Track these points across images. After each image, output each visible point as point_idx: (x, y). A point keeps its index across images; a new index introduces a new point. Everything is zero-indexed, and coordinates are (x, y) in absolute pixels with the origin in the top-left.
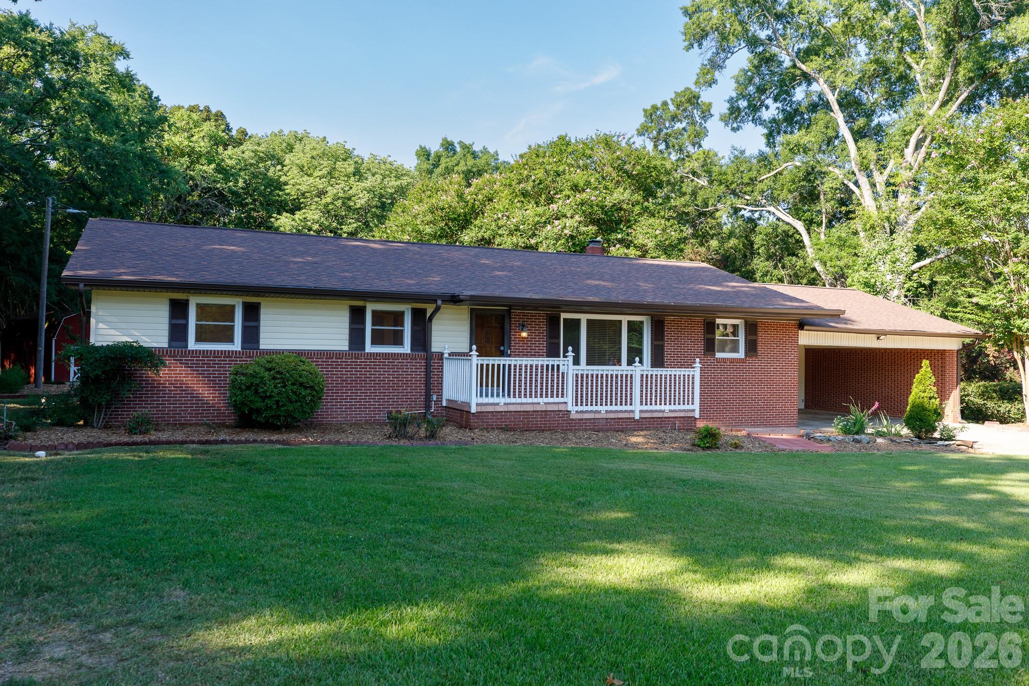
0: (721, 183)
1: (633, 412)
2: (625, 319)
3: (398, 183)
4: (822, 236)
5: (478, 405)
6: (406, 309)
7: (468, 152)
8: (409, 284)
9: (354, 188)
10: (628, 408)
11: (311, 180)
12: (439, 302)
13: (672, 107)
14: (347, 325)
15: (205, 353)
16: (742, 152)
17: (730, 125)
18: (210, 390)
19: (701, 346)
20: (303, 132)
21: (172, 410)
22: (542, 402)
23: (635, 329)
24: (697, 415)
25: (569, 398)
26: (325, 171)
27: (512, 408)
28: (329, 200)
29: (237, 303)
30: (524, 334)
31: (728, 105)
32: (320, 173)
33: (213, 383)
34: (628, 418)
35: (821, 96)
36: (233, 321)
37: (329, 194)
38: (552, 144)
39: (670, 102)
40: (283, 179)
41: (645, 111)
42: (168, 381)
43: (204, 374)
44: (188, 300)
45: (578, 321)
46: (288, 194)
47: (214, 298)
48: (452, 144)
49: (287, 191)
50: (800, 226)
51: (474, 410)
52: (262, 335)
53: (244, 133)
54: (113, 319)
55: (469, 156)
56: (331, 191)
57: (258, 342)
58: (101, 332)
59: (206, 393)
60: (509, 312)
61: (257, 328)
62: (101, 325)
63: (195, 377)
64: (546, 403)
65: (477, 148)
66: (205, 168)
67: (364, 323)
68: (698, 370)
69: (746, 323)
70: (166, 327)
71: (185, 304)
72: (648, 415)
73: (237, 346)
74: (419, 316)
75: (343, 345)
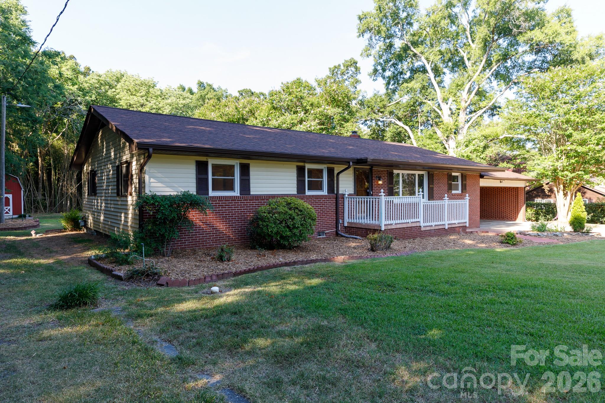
0: (369, 107)
1: (444, 225)
2: (417, 173)
3: (184, 102)
5: (385, 225)
6: (323, 167)
7: (211, 88)
9: (161, 103)
10: (443, 223)
11: (135, 98)
12: (351, 163)
13: (342, 67)
14: (295, 178)
15: (219, 198)
17: (372, 78)
18: (223, 224)
19: (446, 187)
20: (124, 71)
21: (202, 239)
22: (408, 222)
23: (421, 177)
25: (421, 219)
26: (144, 93)
27: (399, 226)
29: (236, 163)
30: (380, 182)
31: (373, 68)
32: (141, 94)
33: (224, 218)
34: (442, 229)
36: (234, 176)
37: (148, 106)
38: (294, 82)
39: (342, 65)
40: (117, 97)
41: (330, 69)
42: (198, 218)
43: (220, 213)
44: (207, 162)
46: (121, 105)
47: (223, 160)
48: (203, 84)
49: (120, 104)
50: (408, 128)
52: (251, 185)
53: (89, 69)
54: (159, 175)
55: (212, 91)
56: (149, 105)
57: (249, 190)
58: (152, 185)
59: (221, 226)
60: (371, 169)
61: (249, 180)
62: (152, 180)
63: (215, 215)
64: (412, 222)
65: (215, 86)
66: (71, 87)
67: (304, 177)
68: (468, 200)
69: (462, 175)
70: (194, 181)
71: (206, 164)
72: (450, 226)
73: (236, 193)
74: (331, 172)
75: (294, 191)
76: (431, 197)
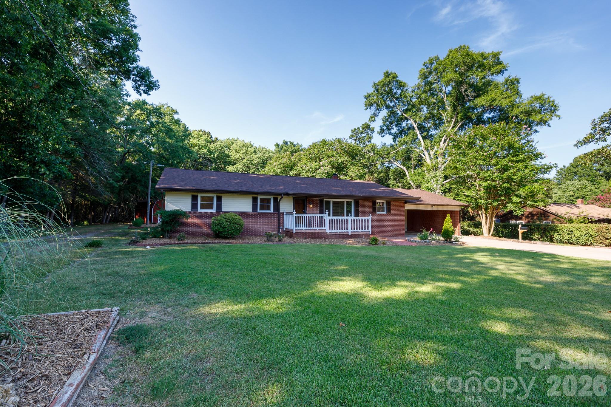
0: (378, 155)
2: (345, 201)
4: (413, 172)
5: (296, 230)
6: (271, 198)
7: (292, 144)
8: (272, 189)
9: (254, 157)
10: (347, 231)
11: (239, 154)
12: (283, 195)
13: (361, 129)
14: (251, 203)
15: (203, 213)
16: (385, 144)
17: (381, 135)
18: (205, 225)
19: (371, 210)
20: (237, 138)
22: (317, 229)
23: (349, 204)
24: (370, 233)
25: (327, 228)
26: (244, 151)
27: (307, 231)
28: (245, 161)
29: (214, 196)
30: (311, 206)
31: (380, 128)
32: (242, 152)
33: (206, 223)
34: (347, 234)
35: (411, 125)
36: (213, 202)
38: (321, 142)
39: (360, 127)
40: (230, 154)
41: (352, 130)
42: (191, 222)
43: (203, 220)
45: (329, 202)
47: (206, 194)
48: (287, 142)
49: (231, 158)
50: (405, 168)
51: (294, 232)
52: (223, 207)
53: (217, 139)
54: (173, 201)
55: (293, 146)
56: (246, 158)
57: (221, 209)
58: (168, 206)
60: (306, 198)
61: (221, 204)
62: (168, 204)
63: (200, 221)
64: (319, 229)
65: (295, 143)
66: (204, 150)
67: (257, 202)
68: (371, 218)
69: (387, 202)
70: (190, 204)
71: (197, 196)
72: (352, 233)
73: (214, 210)
74: (276, 200)
75: (250, 210)
76: (357, 215)
